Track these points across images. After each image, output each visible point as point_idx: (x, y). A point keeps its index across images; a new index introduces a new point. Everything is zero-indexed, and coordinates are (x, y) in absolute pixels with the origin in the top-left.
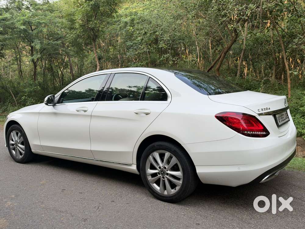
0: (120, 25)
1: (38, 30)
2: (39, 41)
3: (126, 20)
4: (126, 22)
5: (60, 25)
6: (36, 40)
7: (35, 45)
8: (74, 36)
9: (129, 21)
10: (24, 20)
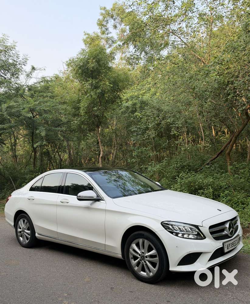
0: (122, 110)
1: (42, 117)
2: (44, 128)
3: (127, 104)
4: (127, 106)
5: (63, 111)
6: (40, 127)
7: (40, 132)
8: (79, 123)
9: (130, 106)
10: (30, 107)
